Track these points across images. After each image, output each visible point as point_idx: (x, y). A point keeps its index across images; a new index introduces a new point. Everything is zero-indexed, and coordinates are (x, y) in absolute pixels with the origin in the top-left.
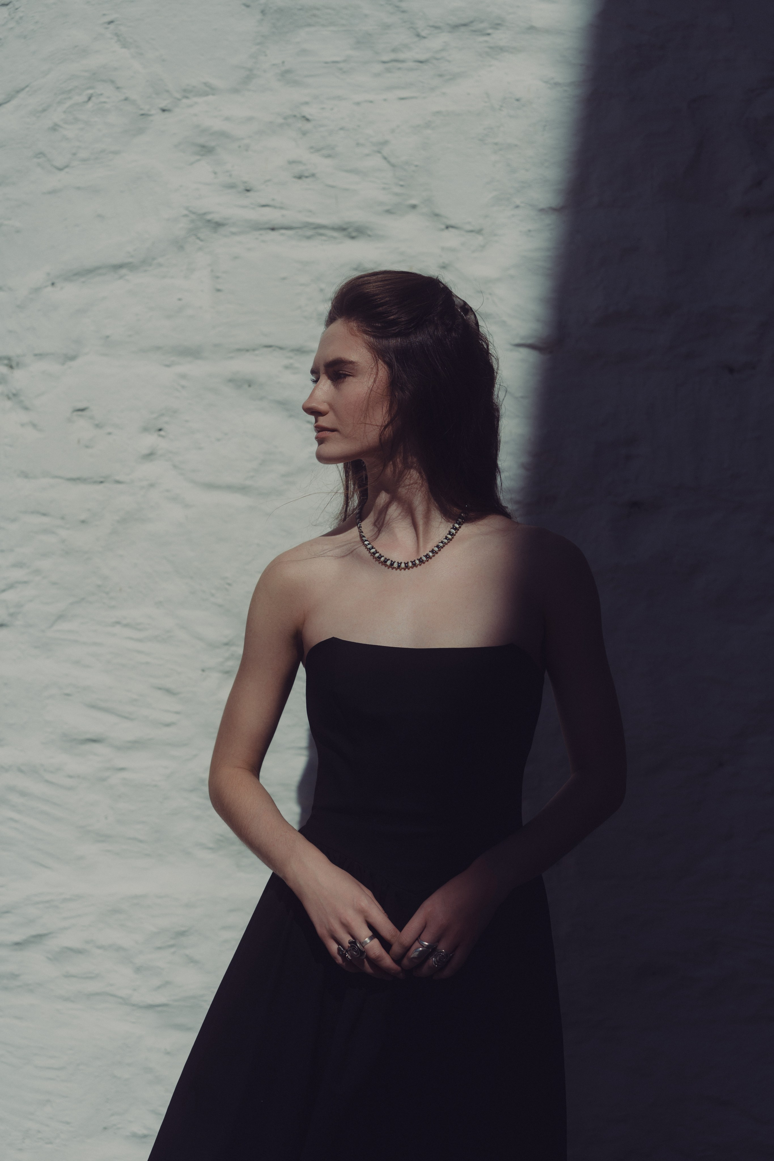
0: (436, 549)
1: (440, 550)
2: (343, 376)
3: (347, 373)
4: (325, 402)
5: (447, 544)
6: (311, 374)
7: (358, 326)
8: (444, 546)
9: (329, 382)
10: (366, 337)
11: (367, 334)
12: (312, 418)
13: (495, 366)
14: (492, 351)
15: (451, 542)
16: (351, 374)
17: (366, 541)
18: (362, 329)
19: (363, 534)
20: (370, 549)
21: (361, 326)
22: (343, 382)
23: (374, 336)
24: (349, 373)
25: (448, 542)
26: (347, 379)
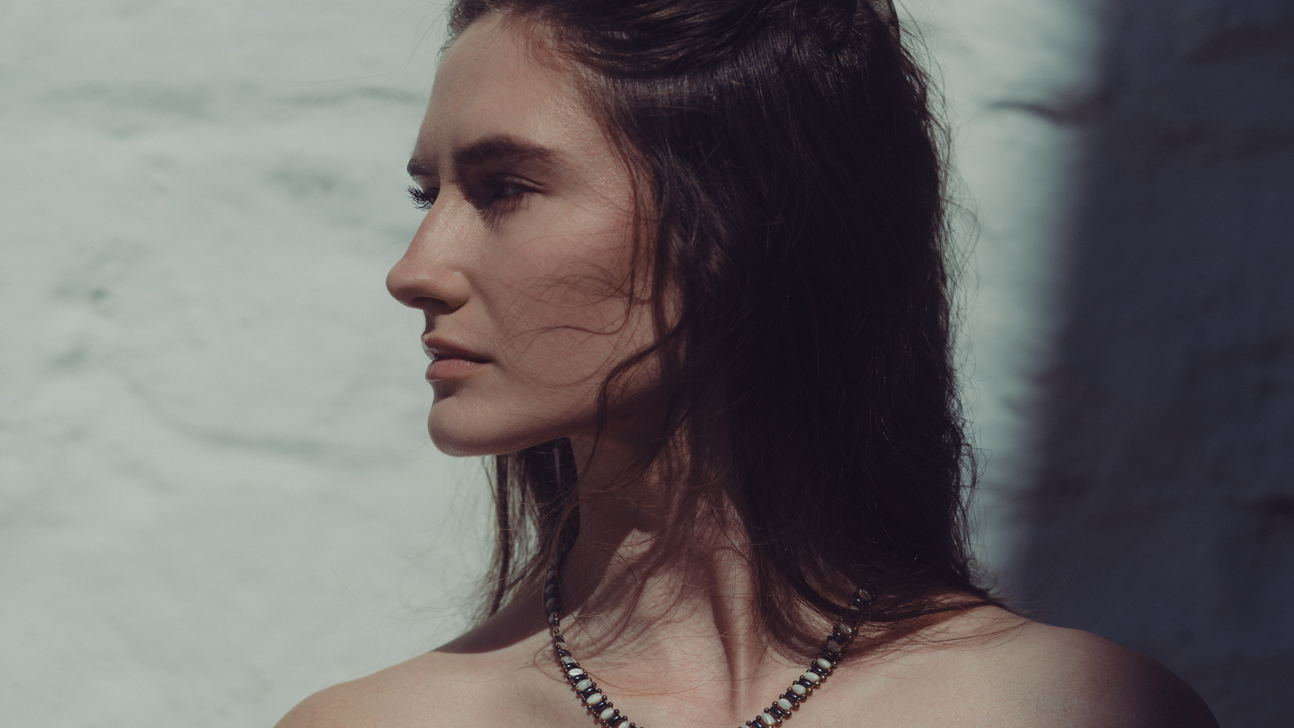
0: (785, 704)
1: (798, 706)
2: (510, 191)
3: (524, 182)
4: (455, 268)
5: (817, 687)
6: (409, 175)
7: (560, 37)
8: (809, 694)
9: (468, 209)
10: (587, 73)
11: (586, 62)
12: (418, 316)
13: (942, 153)
14: (934, 106)
15: (828, 678)
16: (537, 186)
17: (574, 666)
18: (573, 47)
19: (563, 646)
20: (585, 694)
21: (568, 38)
22: (513, 210)
23: (610, 73)
24: (532, 184)
25: (821, 681)
26: (525, 201)
